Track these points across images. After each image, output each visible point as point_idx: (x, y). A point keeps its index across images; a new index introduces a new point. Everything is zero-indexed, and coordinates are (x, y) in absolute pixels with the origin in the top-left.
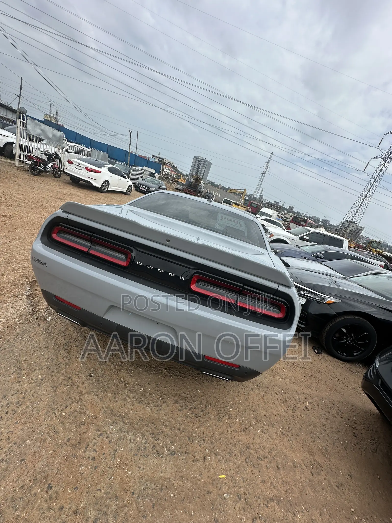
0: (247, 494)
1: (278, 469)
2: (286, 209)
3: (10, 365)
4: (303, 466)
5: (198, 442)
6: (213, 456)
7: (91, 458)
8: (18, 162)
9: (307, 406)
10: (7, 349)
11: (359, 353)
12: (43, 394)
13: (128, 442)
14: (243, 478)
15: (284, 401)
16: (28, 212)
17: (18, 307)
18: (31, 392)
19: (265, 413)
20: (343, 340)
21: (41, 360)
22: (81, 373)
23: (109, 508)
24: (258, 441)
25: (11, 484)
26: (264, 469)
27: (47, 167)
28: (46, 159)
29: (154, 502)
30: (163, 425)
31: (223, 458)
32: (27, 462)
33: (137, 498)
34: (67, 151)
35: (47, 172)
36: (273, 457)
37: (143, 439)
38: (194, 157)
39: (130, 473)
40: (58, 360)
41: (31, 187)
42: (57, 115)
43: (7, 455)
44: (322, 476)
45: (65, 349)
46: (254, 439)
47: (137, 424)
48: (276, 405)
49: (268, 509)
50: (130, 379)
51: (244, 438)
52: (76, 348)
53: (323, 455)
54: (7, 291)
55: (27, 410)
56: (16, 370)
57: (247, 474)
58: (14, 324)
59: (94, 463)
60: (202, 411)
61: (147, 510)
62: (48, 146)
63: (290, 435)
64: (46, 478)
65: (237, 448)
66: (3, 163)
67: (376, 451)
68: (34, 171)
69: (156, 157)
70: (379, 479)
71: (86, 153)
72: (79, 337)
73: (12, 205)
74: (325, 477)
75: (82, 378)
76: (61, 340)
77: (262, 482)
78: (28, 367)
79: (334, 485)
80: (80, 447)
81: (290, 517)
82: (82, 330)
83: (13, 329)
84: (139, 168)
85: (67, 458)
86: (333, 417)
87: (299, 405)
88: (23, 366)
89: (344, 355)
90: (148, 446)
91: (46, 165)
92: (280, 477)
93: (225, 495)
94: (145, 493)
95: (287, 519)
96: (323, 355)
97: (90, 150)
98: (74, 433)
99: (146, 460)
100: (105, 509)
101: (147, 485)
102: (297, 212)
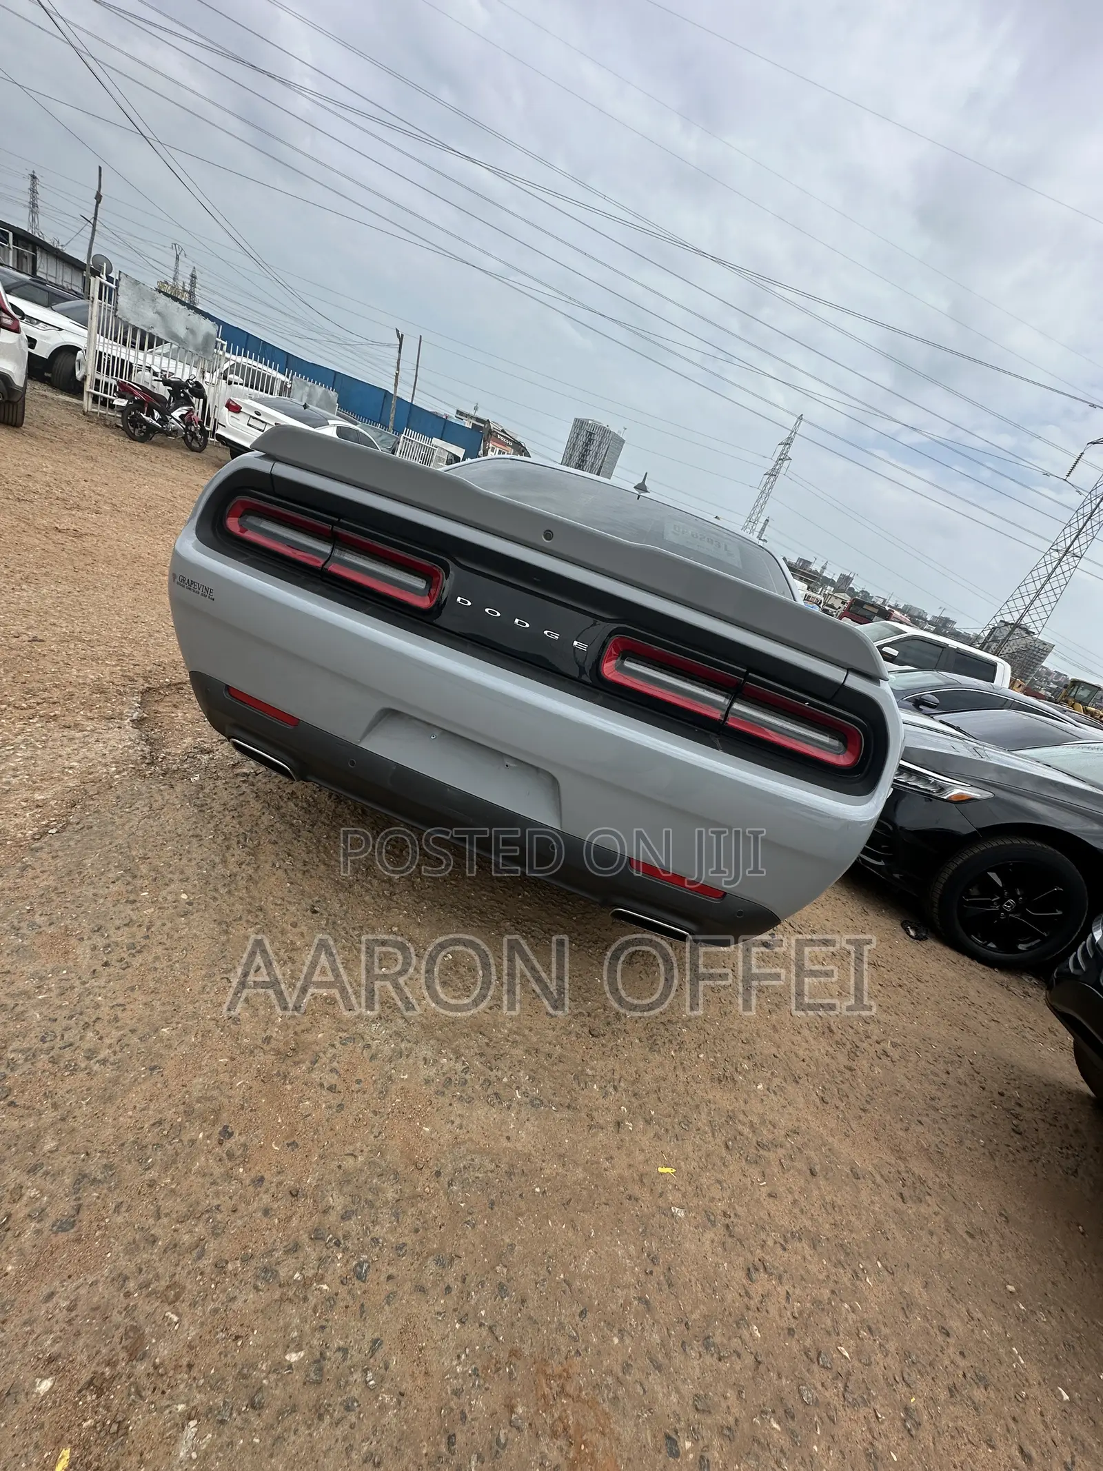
0: (732, 1215)
1: (813, 1173)
2: (830, 582)
3: (105, 862)
4: (878, 1179)
5: (600, 1088)
6: (641, 1125)
7: (326, 1085)
8: (91, 400)
9: (888, 1051)
10: (95, 828)
11: (1033, 943)
12: (195, 935)
13: (419, 1062)
14: (719, 1182)
15: (827, 1030)
16: (124, 527)
17: (112, 742)
18: (165, 928)
19: (774, 1050)
20: (990, 904)
21: (184, 861)
22: (290, 903)
23: (380, 1194)
24: (758, 1108)
25: (130, 1113)
26: (776, 1171)
27: (169, 417)
28: (167, 396)
29: (493, 1197)
30: (508, 1041)
31: (667, 1130)
32: (165, 1073)
33: (450, 1184)
34: (225, 378)
35: (168, 434)
36: (799, 1149)
37: (456, 1062)
38: (576, 420)
39: (427, 1129)
40: (226, 867)
41: (126, 469)
42: (193, 284)
43: (115, 1053)
44: (929, 1205)
45: (245, 846)
46: (746, 1103)
47: (440, 1029)
48: (805, 1037)
49: (786, 1255)
50: (418, 931)
51: (723, 1099)
52: (270, 846)
53: (932, 1161)
54: (82, 704)
55: (158, 965)
56: (122, 875)
57: (731, 1174)
58: (106, 777)
59: (334, 1099)
60: (609, 1024)
61: (476, 1210)
62: (173, 362)
63: (842, 1106)
64: (217, 1112)
65: (703, 1116)
66: (50, 401)
67: (1076, 1171)
68: (135, 427)
69: (467, 416)
70: (1083, 1234)
71: (277, 387)
72: (278, 824)
73: (79, 508)
74: (937, 1209)
75: (292, 913)
76: (230, 824)
77: (770, 1195)
78: (153, 874)
79: (961, 1230)
80: (297, 1059)
81: (846, 1279)
82: (282, 811)
83: (107, 786)
84: (422, 440)
85: (264, 1077)
86: (959, 1083)
87: (865, 1045)
88: (138, 869)
89: (991, 949)
90: (472, 1079)
91: (166, 412)
92: (816, 1192)
93: (675, 1210)
94: (471, 1175)
95: (836, 1282)
96: (931, 943)
97: (288, 380)
98: (280, 1028)
99: (468, 1108)
100: (370, 1197)
101: (473, 1160)
102: (862, 591)
